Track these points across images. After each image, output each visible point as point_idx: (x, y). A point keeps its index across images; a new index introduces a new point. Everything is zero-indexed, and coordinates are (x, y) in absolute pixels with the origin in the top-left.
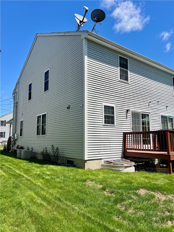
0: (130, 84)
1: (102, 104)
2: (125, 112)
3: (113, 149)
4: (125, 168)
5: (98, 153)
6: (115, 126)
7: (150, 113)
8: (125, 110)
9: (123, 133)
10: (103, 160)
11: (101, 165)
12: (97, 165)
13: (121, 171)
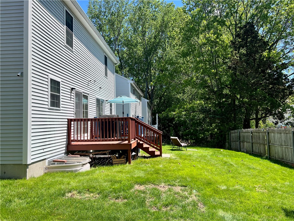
0: (74, 52)
1: (48, 76)
2: (69, 91)
3: (57, 143)
4: (82, 166)
5: (42, 151)
6: (60, 110)
7: (89, 94)
8: (69, 88)
9: (67, 120)
10: (47, 161)
11: (45, 168)
12: (41, 168)
13: (78, 171)
